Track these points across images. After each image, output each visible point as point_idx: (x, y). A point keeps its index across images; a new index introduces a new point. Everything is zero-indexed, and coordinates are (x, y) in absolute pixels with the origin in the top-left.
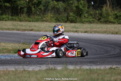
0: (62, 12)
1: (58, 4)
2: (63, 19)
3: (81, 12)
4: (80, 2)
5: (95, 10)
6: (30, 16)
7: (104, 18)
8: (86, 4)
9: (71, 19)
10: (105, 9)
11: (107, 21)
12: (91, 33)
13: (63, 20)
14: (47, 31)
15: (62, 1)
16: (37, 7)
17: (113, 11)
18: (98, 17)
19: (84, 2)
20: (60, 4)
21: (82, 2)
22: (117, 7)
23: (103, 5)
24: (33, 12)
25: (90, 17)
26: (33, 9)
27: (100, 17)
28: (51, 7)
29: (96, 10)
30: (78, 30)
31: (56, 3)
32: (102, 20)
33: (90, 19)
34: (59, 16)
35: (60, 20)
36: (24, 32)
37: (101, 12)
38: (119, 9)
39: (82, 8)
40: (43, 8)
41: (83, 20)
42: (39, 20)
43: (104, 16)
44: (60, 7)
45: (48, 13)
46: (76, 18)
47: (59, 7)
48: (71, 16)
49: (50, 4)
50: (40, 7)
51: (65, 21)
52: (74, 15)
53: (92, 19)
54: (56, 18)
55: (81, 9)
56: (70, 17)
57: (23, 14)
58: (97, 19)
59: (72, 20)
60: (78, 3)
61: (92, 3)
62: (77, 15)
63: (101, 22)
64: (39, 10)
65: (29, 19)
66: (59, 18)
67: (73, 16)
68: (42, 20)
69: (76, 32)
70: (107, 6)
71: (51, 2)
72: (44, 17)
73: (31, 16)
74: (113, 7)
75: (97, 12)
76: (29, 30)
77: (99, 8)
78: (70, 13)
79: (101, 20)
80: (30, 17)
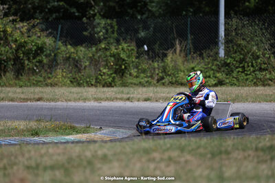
0: (86, 67)
1: (77, 51)
2: (88, 80)
3: (123, 67)
4: (120, 47)
5: (151, 62)
6: (20, 76)
7: (170, 75)
8: (133, 50)
9: (104, 80)
10: (172, 58)
11: (176, 81)
12: (157, 101)
13: (87, 82)
14: (70, 100)
15: (84, 45)
16: (34, 58)
17: (185, 63)
18: (158, 74)
19: (129, 46)
20: (81, 51)
21: (125, 46)
22: (195, 55)
23: (167, 50)
24: (26, 68)
25: (142, 75)
26: (26, 62)
27: (160, 74)
28: (63, 57)
29: (153, 61)
30: (132, 96)
31: (72, 50)
32: (167, 79)
33: (142, 79)
34: (80, 74)
35: (81, 82)
36: (25, 103)
37: (162, 64)
38: (198, 58)
39: (126, 59)
40: (45, 61)
41: (130, 81)
42: (39, 84)
43: (169, 73)
44: (82, 57)
45: (56, 70)
46: (114, 78)
47: (79, 57)
48: (104, 73)
49: (59, 51)
50: (40, 58)
51: (92, 85)
52: (109, 73)
53: (146, 79)
54: (74, 79)
55: (124, 60)
56: (102, 76)
57: (5, 72)
58: (156, 78)
59: (106, 83)
60: (116, 49)
61: (146, 47)
62: (115, 73)
63: (163, 84)
64: (37, 64)
65: (17, 82)
66: (79, 79)
67: (108, 75)
68: (44, 83)
69: (128, 99)
70: (176, 53)
71: (63, 48)
72: (49, 78)
73: (22, 75)
74: (186, 55)
75: (156, 65)
76: (34, 98)
77: (159, 57)
78: (102, 69)
79: (164, 81)
80: (19, 79)
